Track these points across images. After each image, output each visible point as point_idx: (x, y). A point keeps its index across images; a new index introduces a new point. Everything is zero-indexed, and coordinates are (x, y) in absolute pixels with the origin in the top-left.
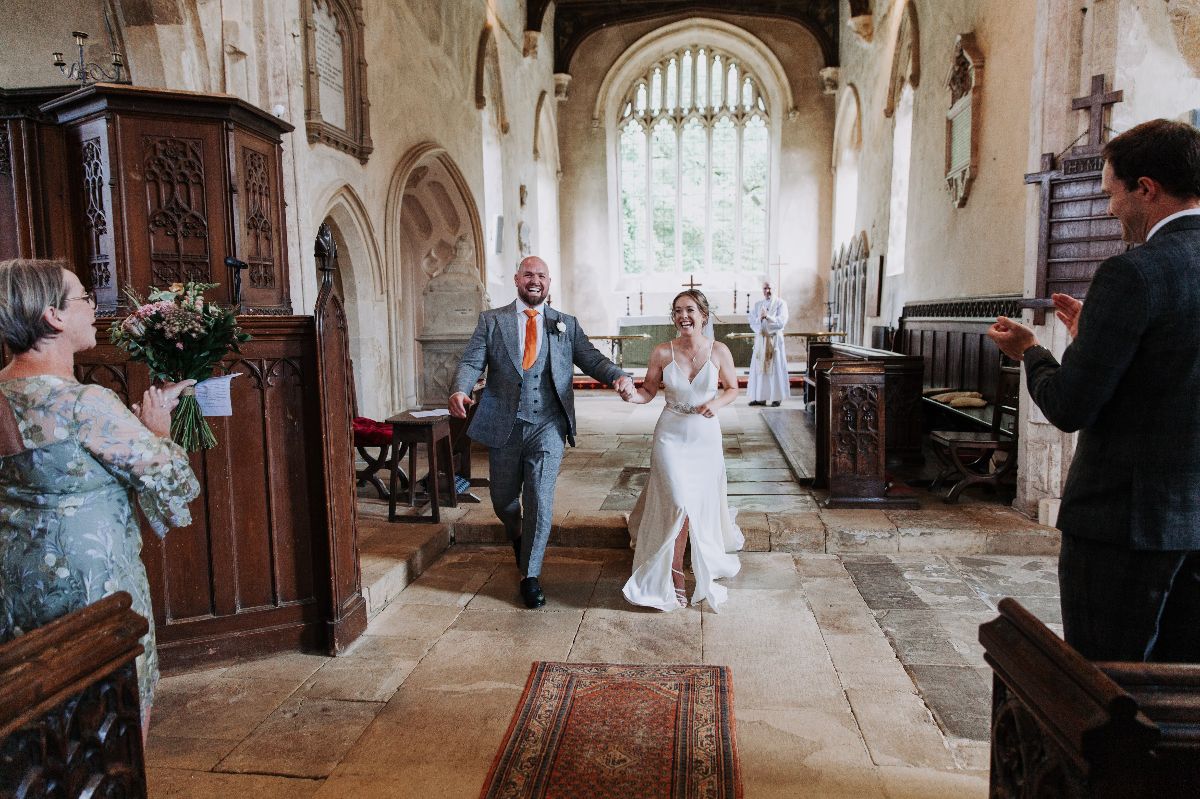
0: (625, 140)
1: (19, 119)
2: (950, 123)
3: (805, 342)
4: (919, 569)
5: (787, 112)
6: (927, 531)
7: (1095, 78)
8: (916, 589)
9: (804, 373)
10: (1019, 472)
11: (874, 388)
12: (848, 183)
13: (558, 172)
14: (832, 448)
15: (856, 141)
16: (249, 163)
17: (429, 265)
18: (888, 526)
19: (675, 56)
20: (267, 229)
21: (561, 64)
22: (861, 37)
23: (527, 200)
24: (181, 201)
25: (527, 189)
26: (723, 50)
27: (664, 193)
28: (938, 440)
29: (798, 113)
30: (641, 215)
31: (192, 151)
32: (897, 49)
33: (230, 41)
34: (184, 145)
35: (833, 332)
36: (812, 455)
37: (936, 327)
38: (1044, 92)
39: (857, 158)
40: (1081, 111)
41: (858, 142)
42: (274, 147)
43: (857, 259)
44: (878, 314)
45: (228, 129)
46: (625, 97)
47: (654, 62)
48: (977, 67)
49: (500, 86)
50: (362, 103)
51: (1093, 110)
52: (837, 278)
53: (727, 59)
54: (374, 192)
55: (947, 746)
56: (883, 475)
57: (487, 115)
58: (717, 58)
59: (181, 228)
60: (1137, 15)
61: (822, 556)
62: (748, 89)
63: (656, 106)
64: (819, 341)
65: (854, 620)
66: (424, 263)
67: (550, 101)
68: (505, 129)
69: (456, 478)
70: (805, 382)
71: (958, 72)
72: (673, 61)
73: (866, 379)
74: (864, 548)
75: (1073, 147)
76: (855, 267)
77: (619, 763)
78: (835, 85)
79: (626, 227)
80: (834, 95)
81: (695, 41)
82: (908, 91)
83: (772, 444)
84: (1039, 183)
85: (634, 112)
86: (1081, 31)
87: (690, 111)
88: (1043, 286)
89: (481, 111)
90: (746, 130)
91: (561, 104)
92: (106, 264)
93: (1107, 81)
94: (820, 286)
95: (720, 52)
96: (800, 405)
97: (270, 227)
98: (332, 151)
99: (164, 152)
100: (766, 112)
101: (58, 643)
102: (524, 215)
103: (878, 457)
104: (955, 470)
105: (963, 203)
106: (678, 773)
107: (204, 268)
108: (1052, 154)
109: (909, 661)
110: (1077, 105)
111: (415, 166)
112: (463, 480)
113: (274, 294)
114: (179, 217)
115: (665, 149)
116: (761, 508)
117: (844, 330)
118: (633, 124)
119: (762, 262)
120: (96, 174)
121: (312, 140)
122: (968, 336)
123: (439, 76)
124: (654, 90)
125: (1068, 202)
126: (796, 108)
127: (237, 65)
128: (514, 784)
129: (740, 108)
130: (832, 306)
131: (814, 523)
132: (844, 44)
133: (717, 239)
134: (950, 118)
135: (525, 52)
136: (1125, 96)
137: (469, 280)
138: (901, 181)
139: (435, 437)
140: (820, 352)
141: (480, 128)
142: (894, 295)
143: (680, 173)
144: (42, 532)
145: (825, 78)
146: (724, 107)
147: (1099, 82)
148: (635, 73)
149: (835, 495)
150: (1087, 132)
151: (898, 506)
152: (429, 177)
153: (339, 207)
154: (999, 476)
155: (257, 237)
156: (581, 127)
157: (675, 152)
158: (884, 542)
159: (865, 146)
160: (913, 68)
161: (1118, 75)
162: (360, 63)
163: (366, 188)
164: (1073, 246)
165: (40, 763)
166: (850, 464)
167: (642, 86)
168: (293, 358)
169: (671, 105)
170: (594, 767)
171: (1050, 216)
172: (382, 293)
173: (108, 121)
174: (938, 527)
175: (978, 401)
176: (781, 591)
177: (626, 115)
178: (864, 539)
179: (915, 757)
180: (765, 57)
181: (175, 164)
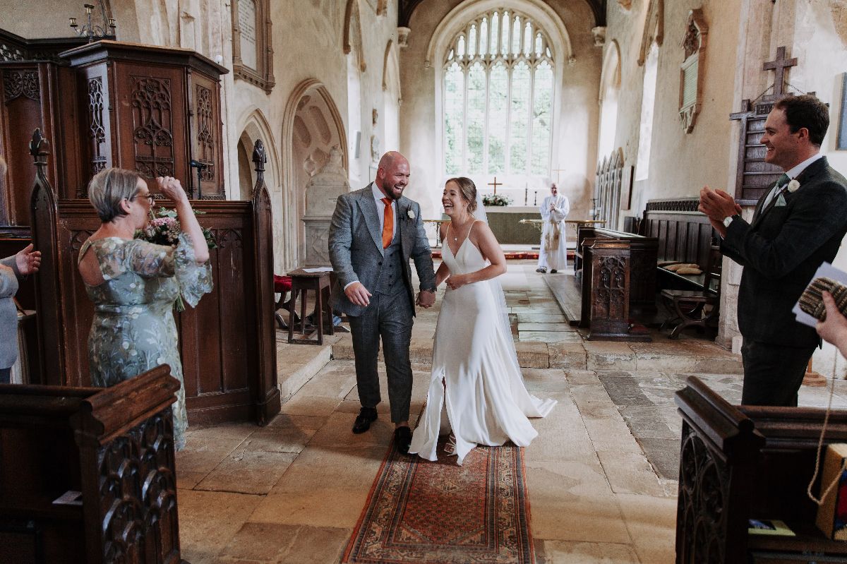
0: (448, 77)
1: (46, 63)
2: (683, 73)
3: (576, 227)
4: (649, 381)
5: (567, 59)
6: (656, 356)
7: (779, 49)
8: (647, 394)
9: (575, 249)
10: (720, 317)
11: (623, 259)
12: (610, 112)
13: (399, 99)
14: (592, 299)
15: (616, 82)
16: (200, 95)
17: (308, 166)
18: (629, 352)
19: (486, 16)
20: (210, 141)
21: (403, 21)
22: (622, 6)
23: (377, 120)
24: (155, 121)
25: (377, 112)
26: (522, 12)
27: (475, 115)
28: (666, 296)
29: (575, 60)
30: (458, 133)
31: (164, 87)
32: (648, 16)
33: (183, 9)
34: (158, 83)
35: (596, 220)
36: (579, 306)
37: (670, 218)
38: (745, 58)
39: (617, 93)
40: (770, 71)
41: (618, 83)
42: (215, 84)
43: (615, 168)
44: (629, 208)
45: (187, 73)
46: (449, 45)
47: (471, 20)
48: (703, 34)
49: (360, 37)
50: (268, 51)
51: (777, 70)
52: (601, 181)
53: (525, 18)
54: (275, 114)
55: (660, 483)
56: (627, 319)
57: (351, 58)
58: (517, 18)
59: (155, 140)
60: (809, 7)
61: (584, 372)
62: (539, 41)
63: (472, 52)
64: (586, 226)
65: (604, 411)
66: (305, 165)
67: (395, 47)
68: (363, 68)
69: (333, 315)
70: (575, 256)
71: (690, 37)
72: (485, 20)
73: (617, 252)
74: (613, 367)
75: (763, 95)
76: (614, 174)
77: (451, 489)
78: (603, 40)
79: (447, 140)
80: (602, 47)
81: (501, 6)
82: (655, 47)
83: (551, 298)
84: (740, 120)
85: (455, 56)
86: (771, 17)
87: (497, 56)
88: (740, 190)
89: (347, 55)
90: (537, 72)
91: (402, 49)
92: (104, 163)
93: (787, 51)
94: (588, 186)
95: (519, 13)
96: (571, 272)
97: (212, 140)
98: (247, 85)
99: (145, 87)
100: (552, 59)
101: (137, 390)
102: (375, 131)
103: (624, 306)
104: (677, 316)
105: (691, 130)
106: (490, 495)
107: (170, 167)
108: (749, 100)
109: (639, 436)
110: (767, 67)
111: (303, 95)
112: (337, 317)
113: (215, 185)
114: (154, 132)
115: (476, 82)
116: (542, 339)
117: (605, 219)
118: (455, 65)
119: (546, 168)
120: (98, 101)
121: (236, 78)
122: (691, 225)
123: (318, 30)
124: (470, 41)
125: (758, 133)
126: (574, 56)
127: (188, 26)
128: (386, 499)
129: (533, 55)
130: (596, 201)
131: (579, 349)
132: (611, 10)
133: (514, 150)
134: (684, 69)
135: (378, 12)
136: (799, 62)
137: (339, 177)
138: (648, 113)
139: (320, 287)
140: (586, 234)
141: (346, 68)
142: (640, 195)
143: (488, 101)
144: (120, 329)
145: (596, 35)
146: (521, 54)
147: (782, 51)
148: (457, 27)
149: (594, 331)
150: (773, 86)
151: (637, 340)
152: (310, 104)
153: (252, 124)
154: (707, 321)
155: (204, 146)
156: (416, 66)
157: (484, 85)
158: (626, 363)
159: (623, 87)
160: (659, 30)
161: (795, 48)
162: (267, 23)
163: (269, 111)
164: (760, 164)
165: (129, 457)
166: (604, 310)
167: (462, 37)
168: (238, 229)
169: (482, 52)
170: (436, 491)
171: (746, 143)
172: (279, 186)
173: (108, 66)
174: (664, 354)
175: (696, 271)
176: (556, 393)
177: (450, 58)
178: (613, 361)
179: (639, 489)
180: (552, 17)
181: (152, 96)
